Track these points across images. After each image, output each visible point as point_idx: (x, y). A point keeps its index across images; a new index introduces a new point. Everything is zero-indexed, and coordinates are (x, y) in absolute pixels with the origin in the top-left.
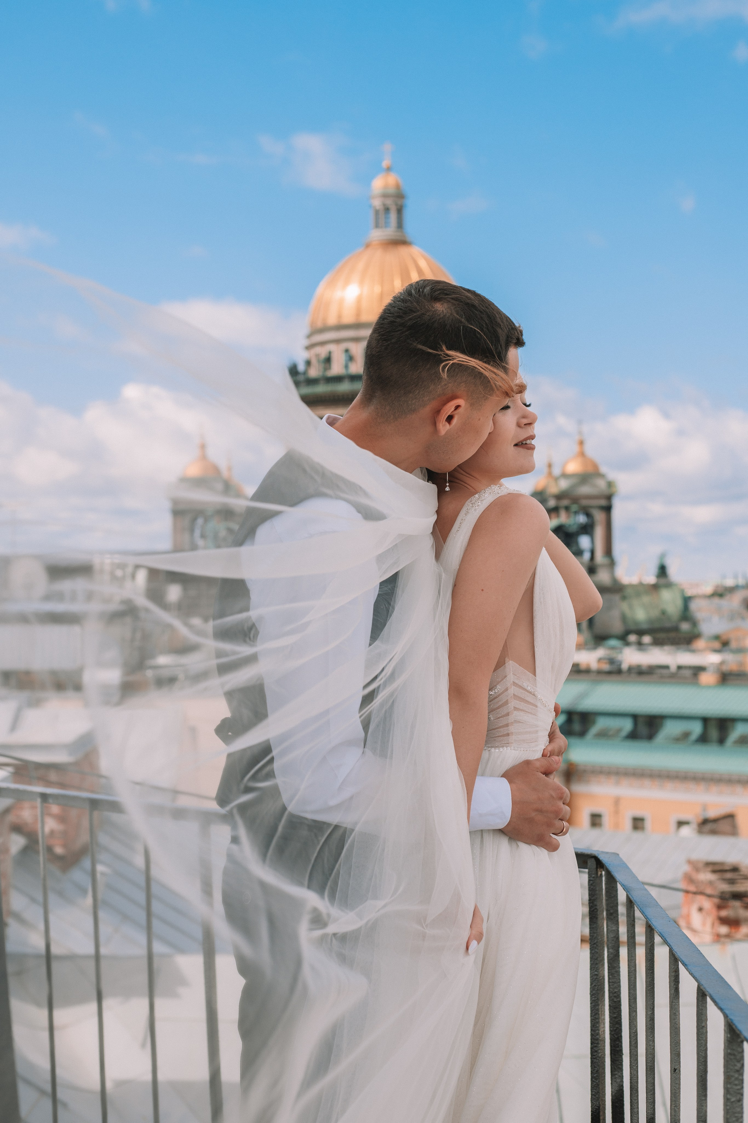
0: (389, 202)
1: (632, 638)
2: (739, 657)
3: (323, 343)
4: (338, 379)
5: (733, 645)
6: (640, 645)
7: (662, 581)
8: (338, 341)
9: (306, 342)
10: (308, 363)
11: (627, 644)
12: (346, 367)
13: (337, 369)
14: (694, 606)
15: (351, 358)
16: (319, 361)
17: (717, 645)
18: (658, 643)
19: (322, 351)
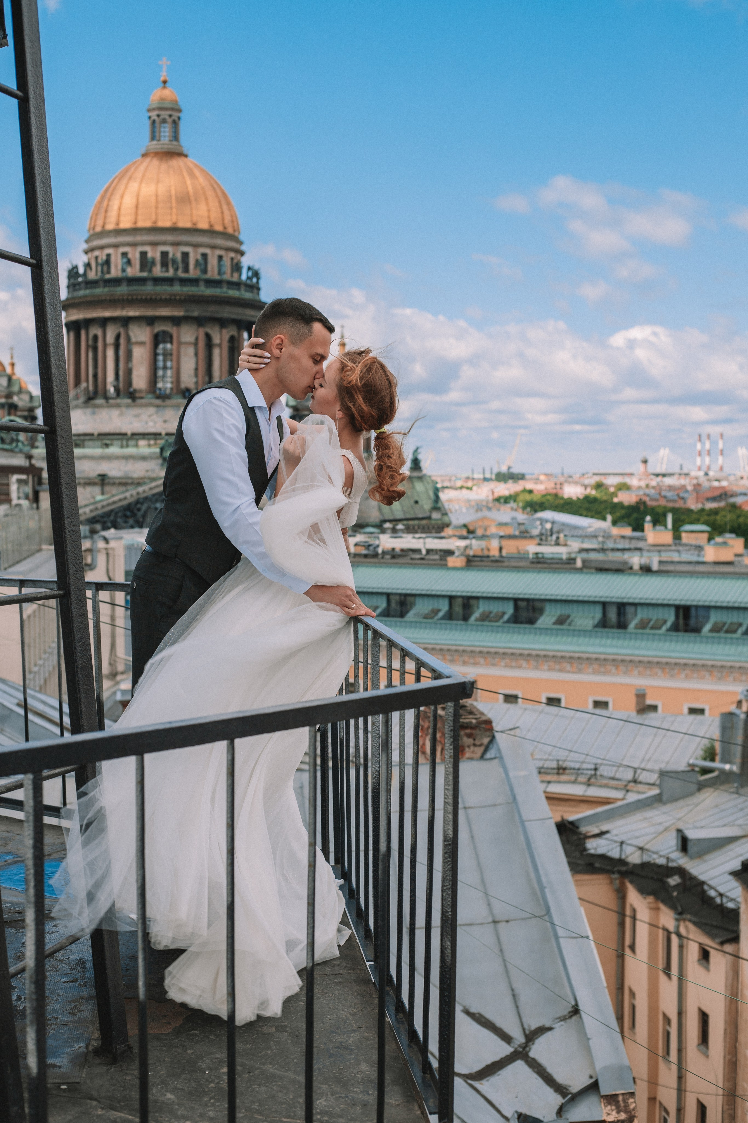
0: (165, 114)
1: (387, 525)
2: (483, 543)
3: (102, 248)
4: (116, 282)
5: (479, 532)
6: (394, 531)
7: (416, 474)
8: (116, 246)
9: (85, 246)
10: (88, 265)
11: (383, 531)
12: (124, 270)
13: (115, 272)
14: (444, 496)
15: (129, 262)
16: (97, 264)
17: (464, 532)
18: (410, 530)
19: (102, 255)
